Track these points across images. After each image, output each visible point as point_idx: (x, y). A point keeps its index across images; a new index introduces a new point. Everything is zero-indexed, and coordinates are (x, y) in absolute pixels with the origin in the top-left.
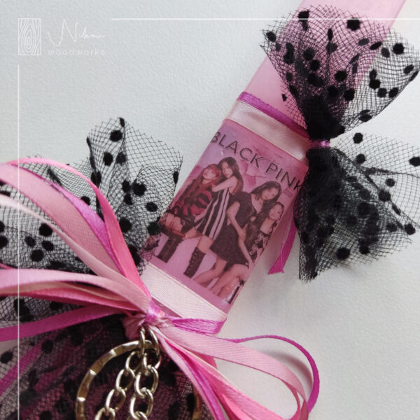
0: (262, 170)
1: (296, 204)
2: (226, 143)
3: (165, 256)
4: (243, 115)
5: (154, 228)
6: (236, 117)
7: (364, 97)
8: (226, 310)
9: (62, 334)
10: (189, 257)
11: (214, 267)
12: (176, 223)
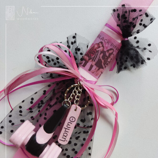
0: (110, 45)
1: (118, 54)
2: (101, 38)
4: (106, 30)
5: (82, 59)
6: (104, 31)
7: (138, 27)
8: (98, 79)
11: (95, 69)
12: (87, 58)
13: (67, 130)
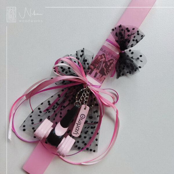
0: (110, 56)
1: (117, 63)
2: (103, 50)
3: (90, 74)
4: (107, 44)
5: (89, 68)
6: (105, 45)
7: (132, 42)
8: (101, 84)
9: (71, 87)
10: (95, 74)
11: (99, 76)
12: (92, 67)
13: (78, 125)
